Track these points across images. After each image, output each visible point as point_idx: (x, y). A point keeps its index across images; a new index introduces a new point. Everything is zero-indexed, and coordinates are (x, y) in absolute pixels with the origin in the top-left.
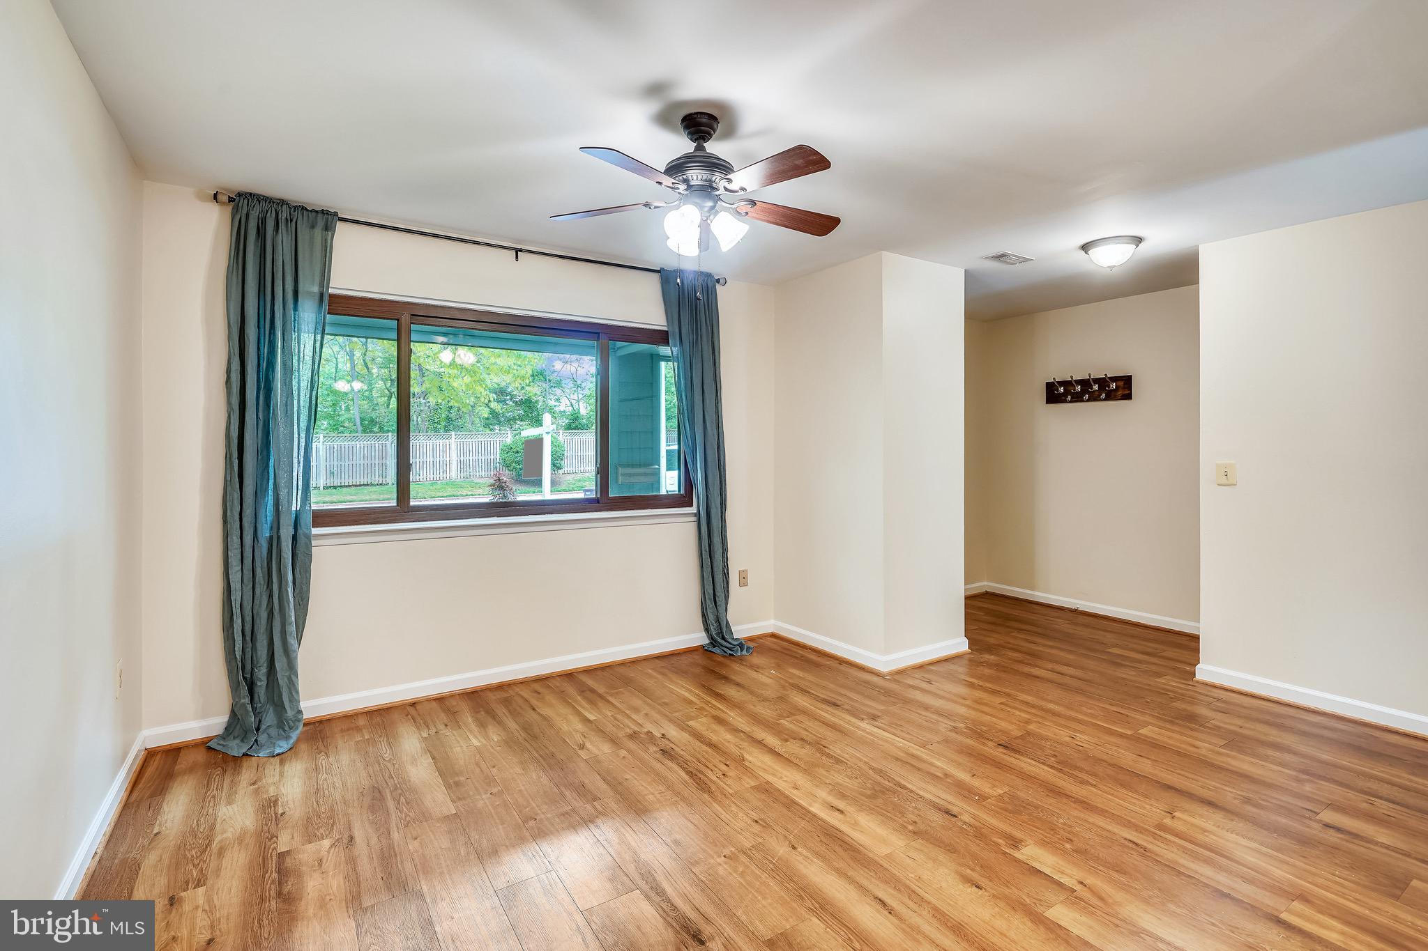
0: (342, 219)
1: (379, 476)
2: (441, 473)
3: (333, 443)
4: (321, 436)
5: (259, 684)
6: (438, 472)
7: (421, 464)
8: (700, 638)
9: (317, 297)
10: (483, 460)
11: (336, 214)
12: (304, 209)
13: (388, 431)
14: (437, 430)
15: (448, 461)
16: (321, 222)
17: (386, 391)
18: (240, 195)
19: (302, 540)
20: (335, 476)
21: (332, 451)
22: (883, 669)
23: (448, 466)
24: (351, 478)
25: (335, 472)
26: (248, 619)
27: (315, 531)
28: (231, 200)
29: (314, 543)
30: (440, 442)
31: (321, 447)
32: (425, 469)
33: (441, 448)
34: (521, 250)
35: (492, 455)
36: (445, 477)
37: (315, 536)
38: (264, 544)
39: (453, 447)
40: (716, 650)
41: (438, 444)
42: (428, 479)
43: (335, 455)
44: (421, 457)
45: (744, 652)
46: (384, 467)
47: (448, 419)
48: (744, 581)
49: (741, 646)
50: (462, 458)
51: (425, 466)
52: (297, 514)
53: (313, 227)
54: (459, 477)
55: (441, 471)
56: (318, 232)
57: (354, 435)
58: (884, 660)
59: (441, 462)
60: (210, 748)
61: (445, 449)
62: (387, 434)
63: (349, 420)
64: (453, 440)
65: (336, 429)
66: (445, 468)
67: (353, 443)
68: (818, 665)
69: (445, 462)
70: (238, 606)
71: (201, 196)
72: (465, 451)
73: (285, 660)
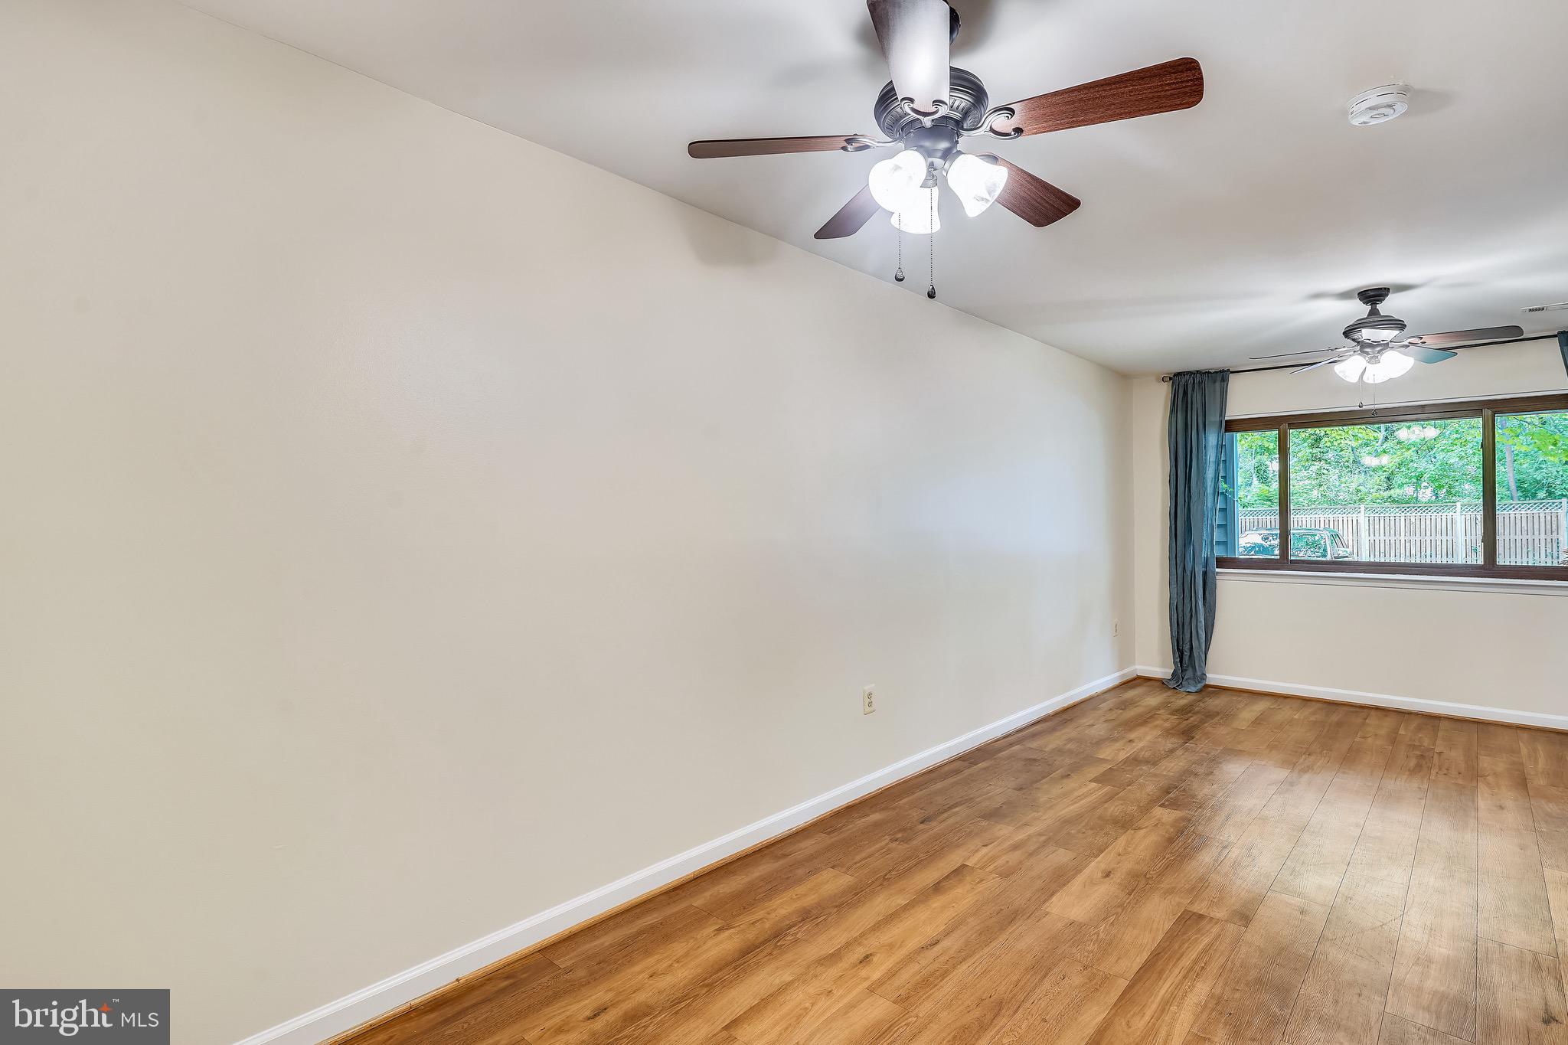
0: (1232, 372)
5: (1185, 653)
9: (1217, 426)
11: (1229, 370)
12: (1209, 373)
16: (1219, 378)
18: (1175, 375)
19: (1209, 575)
26: (1180, 616)
27: (1218, 570)
28: (1170, 379)
29: (1217, 577)
37: (1217, 573)
38: (1189, 573)
52: (1207, 559)
53: (1215, 382)
56: (1218, 384)
60: (1163, 683)
70: (1175, 607)
71: (1158, 380)
73: (1197, 642)
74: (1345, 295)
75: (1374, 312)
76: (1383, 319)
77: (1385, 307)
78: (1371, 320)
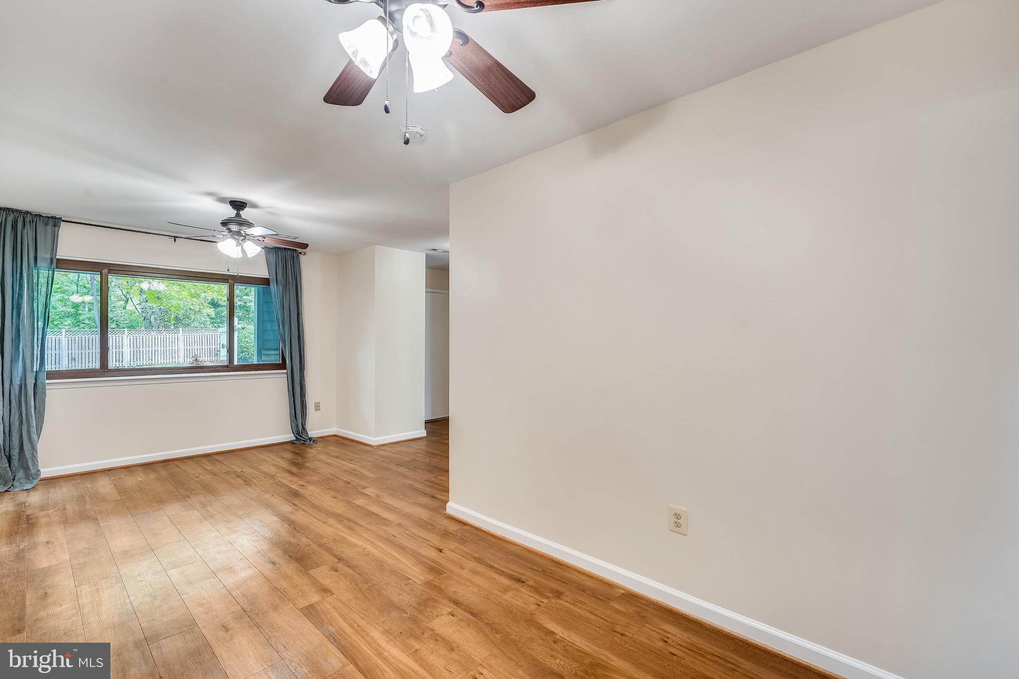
0: (63, 221)
1: (116, 361)
2: (171, 359)
3: (74, 336)
4: (64, 331)
5: (14, 457)
6: (168, 358)
7: (153, 352)
8: (290, 437)
9: (49, 259)
10: (206, 349)
11: (61, 218)
13: (124, 328)
14: (166, 327)
15: (176, 350)
16: (51, 223)
17: (123, 297)
19: (40, 386)
20: (77, 362)
21: (73, 342)
22: (373, 444)
23: (176, 353)
24: (91, 363)
25: (77, 359)
27: (48, 381)
30: (170, 336)
31: (63, 339)
32: (156, 356)
33: (171, 340)
34: (177, 237)
35: (213, 345)
36: (174, 361)
37: (48, 384)
39: (181, 338)
40: (298, 442)
41: (168, 337)
42: (159, 363)
43: (77, 345)
44: (153, 347)
45: (311, 442)
46: (121, 355)
47: (177, 319)
48: (317, 407)
49: (310, 439)
50: (188, 347)
51: (156, 353)
52: (37, 373)
53: (46, 225)
54: (186, 361)
55: (171, 356)
56: (50, 228)
57: (93, 330)
58: (374, 440)
59: (171, 350)
61: (173, 341)
62: (124, 330)
63: (89, 319)
64: (181, 334)
65: (78, 325)
66: (174, 355)
67: (93, 336)
68: (344, 445)
69: (174, 350)
72: (191, 342)
73: (29, 445)
74: (222, 200)
75: (238, 215)
76: (242, 220)
77: (246, 214)
78: (236, 219)
